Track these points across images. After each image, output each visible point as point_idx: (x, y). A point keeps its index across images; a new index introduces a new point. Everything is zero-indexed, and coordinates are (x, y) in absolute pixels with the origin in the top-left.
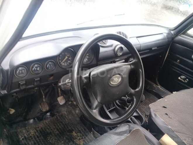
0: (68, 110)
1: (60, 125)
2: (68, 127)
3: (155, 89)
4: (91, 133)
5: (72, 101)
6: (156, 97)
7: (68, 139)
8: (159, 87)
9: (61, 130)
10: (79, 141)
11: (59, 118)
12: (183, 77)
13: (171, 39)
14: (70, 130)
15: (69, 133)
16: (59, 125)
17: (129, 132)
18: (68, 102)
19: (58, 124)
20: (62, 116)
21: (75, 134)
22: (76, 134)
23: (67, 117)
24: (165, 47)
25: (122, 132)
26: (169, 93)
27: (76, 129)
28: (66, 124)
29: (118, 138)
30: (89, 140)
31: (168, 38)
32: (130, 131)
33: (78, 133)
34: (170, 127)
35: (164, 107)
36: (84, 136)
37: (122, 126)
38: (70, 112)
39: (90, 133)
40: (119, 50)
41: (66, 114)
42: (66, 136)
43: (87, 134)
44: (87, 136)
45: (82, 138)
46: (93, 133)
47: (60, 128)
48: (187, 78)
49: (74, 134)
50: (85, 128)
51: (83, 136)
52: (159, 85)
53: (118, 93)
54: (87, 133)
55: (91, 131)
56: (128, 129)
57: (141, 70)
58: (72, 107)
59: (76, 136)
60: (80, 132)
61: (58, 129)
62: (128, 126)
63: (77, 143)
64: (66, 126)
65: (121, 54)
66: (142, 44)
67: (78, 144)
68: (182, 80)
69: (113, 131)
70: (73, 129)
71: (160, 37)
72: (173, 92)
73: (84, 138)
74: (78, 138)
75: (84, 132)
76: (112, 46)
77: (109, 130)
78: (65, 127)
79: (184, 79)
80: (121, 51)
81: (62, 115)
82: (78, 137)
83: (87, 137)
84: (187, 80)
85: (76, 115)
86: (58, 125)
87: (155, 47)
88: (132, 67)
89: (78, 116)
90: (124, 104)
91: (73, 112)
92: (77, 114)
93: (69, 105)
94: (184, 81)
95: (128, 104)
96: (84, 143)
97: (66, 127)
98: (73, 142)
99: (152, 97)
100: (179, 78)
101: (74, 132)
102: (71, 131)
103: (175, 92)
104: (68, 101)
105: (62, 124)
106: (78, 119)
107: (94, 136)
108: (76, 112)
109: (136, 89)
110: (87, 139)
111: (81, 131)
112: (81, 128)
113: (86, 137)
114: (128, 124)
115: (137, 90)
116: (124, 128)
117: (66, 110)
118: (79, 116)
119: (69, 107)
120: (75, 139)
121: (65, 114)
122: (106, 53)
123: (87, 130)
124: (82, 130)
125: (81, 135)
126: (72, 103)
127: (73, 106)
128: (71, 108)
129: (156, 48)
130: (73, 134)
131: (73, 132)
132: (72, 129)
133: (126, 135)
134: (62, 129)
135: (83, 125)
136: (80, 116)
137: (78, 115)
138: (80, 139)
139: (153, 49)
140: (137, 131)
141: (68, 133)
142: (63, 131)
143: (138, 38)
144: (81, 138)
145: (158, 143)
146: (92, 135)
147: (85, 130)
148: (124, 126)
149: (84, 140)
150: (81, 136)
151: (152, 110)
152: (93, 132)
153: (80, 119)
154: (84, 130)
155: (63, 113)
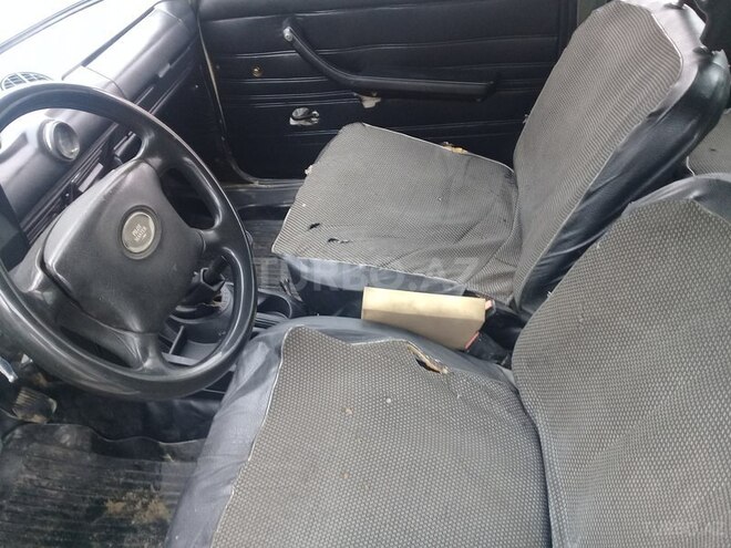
0: (30, 461)
1: (44, 523)
2: (75, 509)
3: (250, 197)
4: (168, 461)
5: (22, 423)
6: (270, 219)
7: (109, 538)
8: (256, 184)
9: (60, 534)
10: (147, 513)
11: (19, 510)
12: (300, 112)
13: (191, 14)
14: (88, 510)
15: (93, 520)
16: (40, 528)
17: (276, 356)
18: (8, 437)
19: (36, 527)
20: (25, 494)
21: (120, 506)
22: (122, 501)
23: (44, 483)
24: (189, 48)
25: (259, 370)
26: (295, 182)
27: (108, 491)
28: (61, 506)
29: (262, 394)
30: (175, 485)
31: (179, 16)
32: (278, 351)
33: (124, 494)
34: (361, 265)
35: (312, 226)
36: (152, 487)
37: (248, 355)
38: (44, 462)
39: (163, 463)
40: (60, 141)
41: (35, 477)
42: (95, 535)
43: (157, 473)
44: (159, 478)
45: (152, 497)
46: (174, 456)
47: (52, 534)
48: (311, 109)
49: (114, 507)
50: (136, 463)
51: (148, 487)
52: (251, 179)
53: (175, 268)
54: (153, 470)
55: (164, 454)
56: (268, 350)
57: (187, 160)
58: (39, 442)
59: (124, 508)
60: (130, 487)
61: (49, 538)
62: (261, 344)
63: (145, 521)
64: (66, 511)
65: (76, 149)
66: (116, 78)
67: (151, 521)
68: (302, 123)
69: (233, 388)
70: (97, 497)
71: (154, 24)
72: (307, 172)
73: (154, 491)
74: (138, 507)
75: (144, 476)
76: (23, 140)
77: (213, 405)
78: (66, 516)
79: (307, 117)
80: (71, 141)
81: (23, 493)
82: (135, 503)
83: (161, 480)
84: (314, 116)
85: (71, 454)
86: (37, 531)
87: (162, 66)
88: (156, 161)
89: (83, 450)
90: (203, 300)
91: (53, 450)
92: (75, 447)
93: (20, 441)
94: (309, 124)
95: (215, 288)
96: (169, 502)
97: (73, 513)
98: (134, 530)
99: (257, 228)
100: (292, 122)
101: (110, 504)
102: (98, 508)
103: (311, 167)
104: (6, 434)
105: (46, 515)
106: (89, 458)
107: (184, 459)
108: (64, 446)
109: (213, 224)
110: (169, 484)
111: (132, 481)
112: (122, 473)
113: (157, 483)
114: (259, 340)
115: (218, 222)
116: (256, 357)
117: (24, 467)
118: (85, 447)
119: (25, 448)
120: (131, 520)
121: (31, 480)
122: (23, 173)
123: (147, 462)
124: (128, 476)
125: (141, 490)
126: (25, 427)
127: (37, 437)
128: (35, 444)
129: (168, 67)
130: (111, 511)
131: (106, 508)
132: (97, 502)
133: (273, 370)
134: (61, 529)
135: (123, 460)
136: (87, 445)
137: (80, 449)
138: (145, 506)
139: (161, 76)
140: (295, 334)
141: (94, 524)
142: (70, 530)
143: (90, 65)
144: (145, 500)
145: (364, 326)
146: (175, 463)
147: (139, 468)
148: (253, 352)
149: (161, 497)
150: (141, 496)
151: (288, 257)
152: (168, 452)
153: (95, 455)
154: (137, 472)
155: (21, 482)
